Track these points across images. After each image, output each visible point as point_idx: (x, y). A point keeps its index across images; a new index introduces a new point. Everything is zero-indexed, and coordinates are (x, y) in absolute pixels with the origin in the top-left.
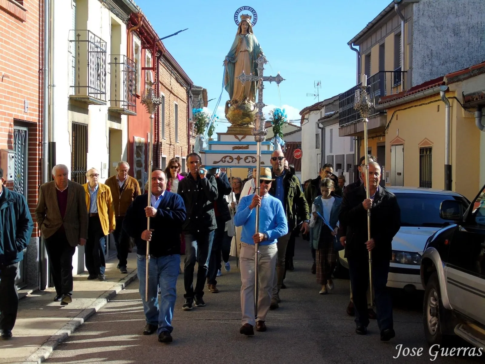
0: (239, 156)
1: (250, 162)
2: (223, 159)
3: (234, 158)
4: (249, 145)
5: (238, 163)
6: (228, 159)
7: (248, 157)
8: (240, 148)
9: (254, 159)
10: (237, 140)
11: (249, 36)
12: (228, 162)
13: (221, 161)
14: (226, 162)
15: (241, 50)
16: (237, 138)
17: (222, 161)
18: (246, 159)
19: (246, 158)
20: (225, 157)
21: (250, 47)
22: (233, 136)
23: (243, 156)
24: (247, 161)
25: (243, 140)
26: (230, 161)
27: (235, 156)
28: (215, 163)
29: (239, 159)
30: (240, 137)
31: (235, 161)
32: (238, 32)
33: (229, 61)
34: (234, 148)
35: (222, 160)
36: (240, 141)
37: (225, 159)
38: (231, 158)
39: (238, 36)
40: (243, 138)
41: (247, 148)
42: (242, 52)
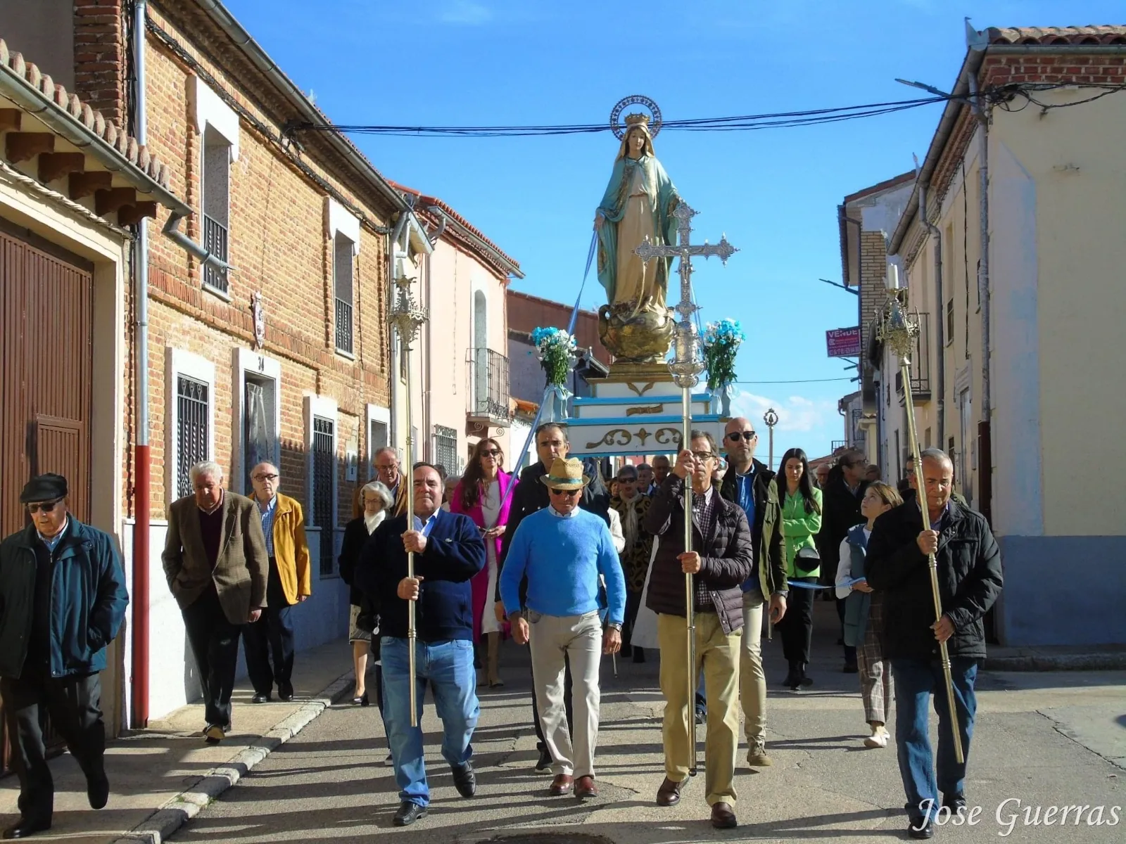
0: (642, 429)
1: (667, 441)
2: (609, 438)
3: (632, 434)
4: (662, 404)
5: (643, 444)
6: (618, 436)
7: (665, 432)
8: (645, 411)
9: (677, 436)
10: (634, 394)
11: (646, 162)
12: (619, 443)
13: (604, 443)
14: (615, 443)
15: (633, 193)
16: (635, 389)
17: (607, 443)
18: (659, 436)
19: (660, 433)
20: (612, 433)
21: (650, 187)
22: (624, 386)
23: (652, 429)
24: (662, 439)
25: (648, 393)
26: (624, 440)
27: (633, 429)
28: (590, 446)
29: (643, 435)
30: (640, 386)
31: (636, 441)
32: (620, 153)
33: (606, 218)
34: (630, 412)
35: (605, 440)
36: (640, 394)
37: (612, 436)
38: (626, 434)
39: (622, 163)
40: (646, 388)
41: (659, 409)
42: (633, 198)
